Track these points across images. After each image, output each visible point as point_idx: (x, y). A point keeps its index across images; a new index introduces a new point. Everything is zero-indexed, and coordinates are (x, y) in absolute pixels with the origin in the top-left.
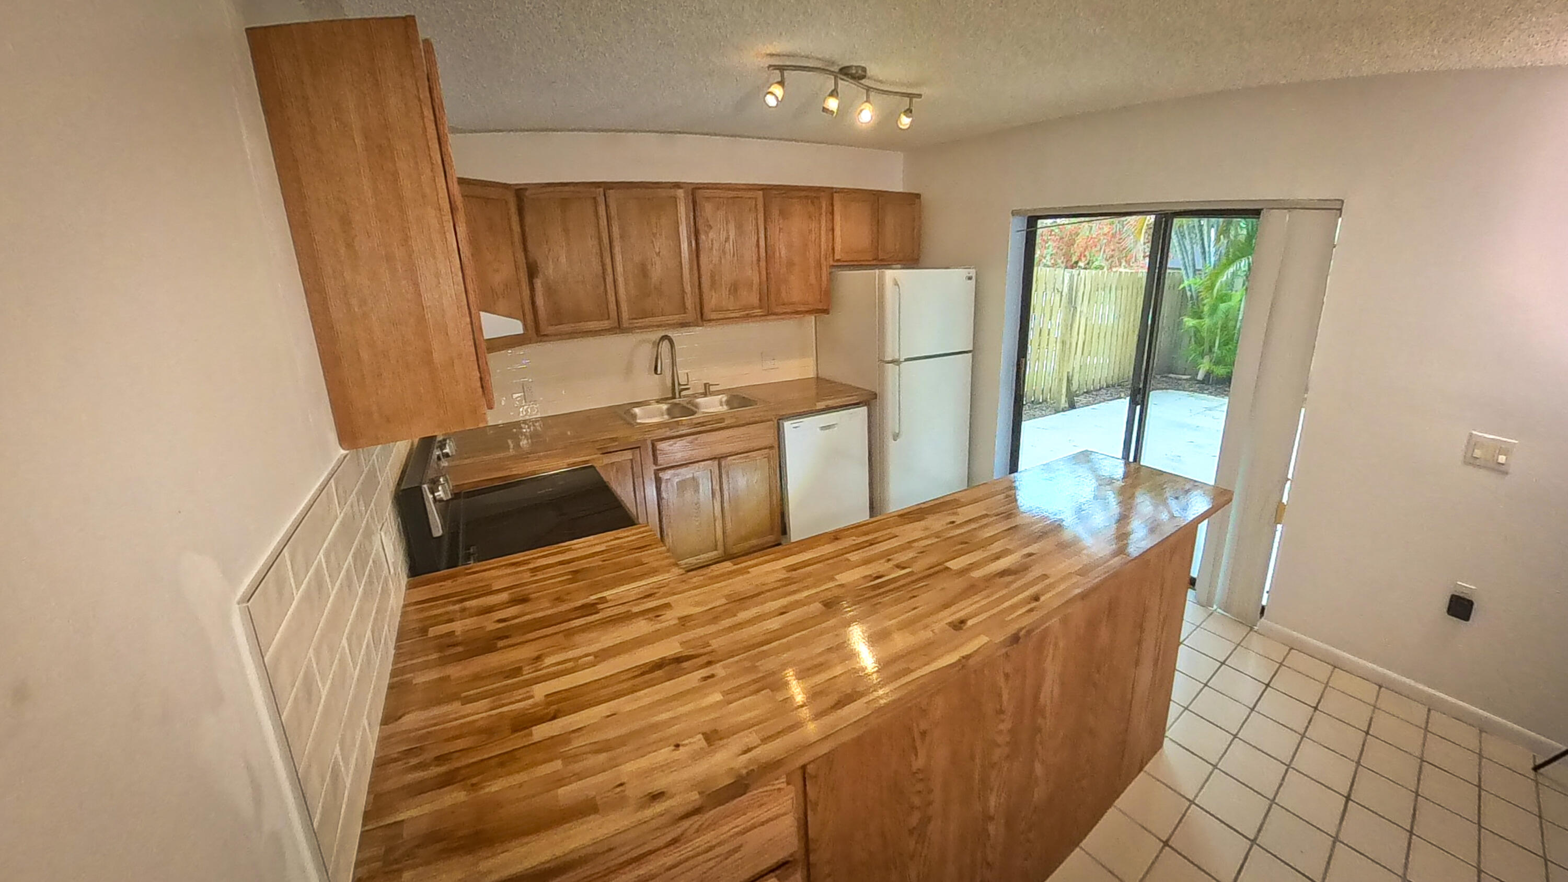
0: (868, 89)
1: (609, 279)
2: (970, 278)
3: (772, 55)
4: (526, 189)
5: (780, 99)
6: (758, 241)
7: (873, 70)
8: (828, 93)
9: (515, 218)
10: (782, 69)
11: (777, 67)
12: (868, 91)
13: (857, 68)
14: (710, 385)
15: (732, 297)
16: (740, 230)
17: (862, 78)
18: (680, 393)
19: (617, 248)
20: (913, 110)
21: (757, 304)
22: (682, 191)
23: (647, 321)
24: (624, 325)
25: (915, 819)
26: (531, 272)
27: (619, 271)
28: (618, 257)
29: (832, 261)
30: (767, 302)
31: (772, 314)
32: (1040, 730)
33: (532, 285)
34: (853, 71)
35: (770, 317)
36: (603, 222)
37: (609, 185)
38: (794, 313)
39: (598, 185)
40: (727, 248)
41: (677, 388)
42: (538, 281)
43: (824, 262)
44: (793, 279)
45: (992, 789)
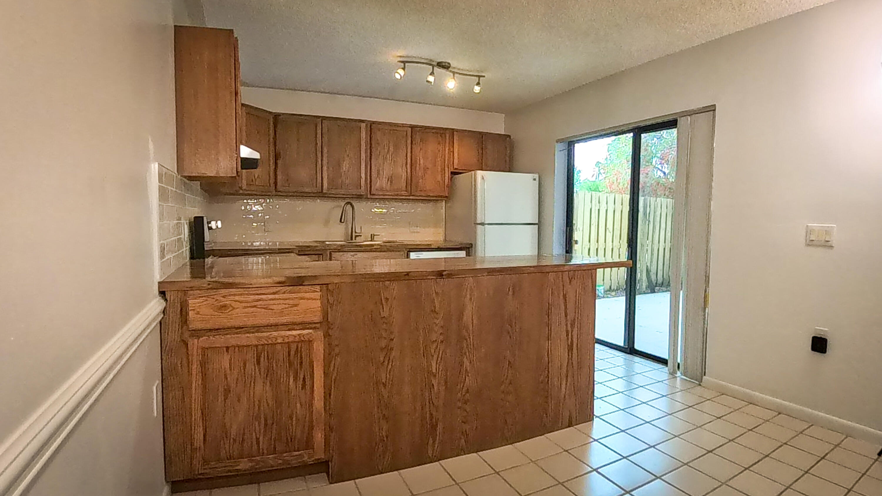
0: (454, 73)
1: (319, 166)
2: (535, 179)
3: (400, 57)
4: (280, 115)
5: (402, 76)
6: (407, 154)
7: (453, 64)
8: (429, 74)
9: (272, 128)
10: (404, 62)
11: (402, 62)
12: (454, 74)
13: (445, 62)
14: (374, 235)
15: (389, 183)
16: (396, 147)
17: (449, 67)
18: (355, 238)
19: (325, 150)
20: (481, 84)
21: (404, 188)
22: (364, 124)
23: (338, 191)
24: (324, 191)
25: (383, 343)
26: (277, 157)
27: (325, 162)
28: (325, 155)
29: (452, 169)
30: (410, 188)
31: (413, 195)
32: (466, 339)
33: (276, 164)
34: (444, 64)
35: (411, 197)
36: (319, 136)
37: (324, 118)
38: (427, 196)
39: (318, 117)
40: (388, 156)
41: (354, 234)
42: (279, 162)
43: (446, 169)
44: (427, 176)
45: (433, 356)
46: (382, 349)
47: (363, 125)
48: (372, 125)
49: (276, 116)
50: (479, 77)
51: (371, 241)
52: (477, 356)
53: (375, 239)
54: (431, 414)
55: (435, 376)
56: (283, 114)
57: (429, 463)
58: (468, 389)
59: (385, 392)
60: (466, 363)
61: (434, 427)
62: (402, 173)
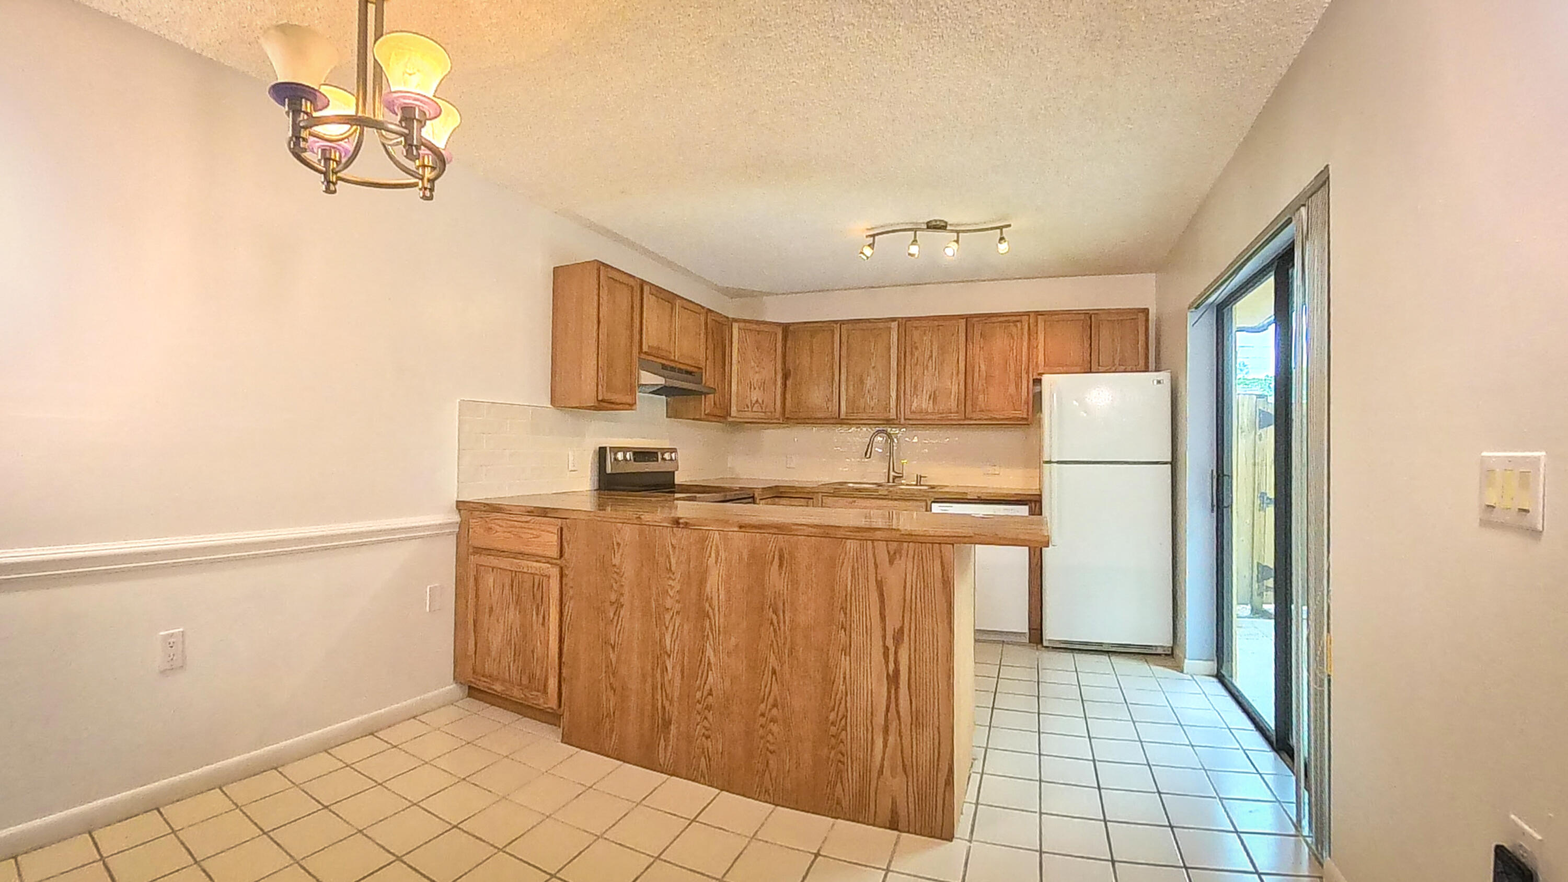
0: (955, 232)
1: (836, 384)
3: (868, 229)
4: (790, 326)
6: (958, 359)
7: (952, 219)
8: (911, 243)
9: (780, 344)
10: (873, 236)
11: (871, 236)
12: (955, 235)
13: (936, 221)
14: (921, 477)
15: (931, 402)
16: (942, 349)
17: (946, 227)
18: (894, 479)
19: (843, 363)
20: (1006, 237)
21: (954, 409)
22: (896, 323)
23: (860, 416)
24: (842, 417)
25: (613, 597)
26: (786, 377)
27: (843, 377)
28: (843, 370)
29: (1035, 374)
30: (963, 408)
31: (968, 419)
32: (710, 618)
33: (785, 385)
34: (934, 223)
35: (966, 422)
36: (837, 345)
37: (842, 322)
38: (990, 419)
39: (835, 322)
40: (930, 364)
41: (892, 474)
42: (789, 383)
43: (1024, 375)
44: (991, 389)
45: (667, 628)
46: (612, 603)
47: (894, 325)
48: (906, 324)
49: (786, 329)
50: (1001, 228)
51: (916, 485)
52: (724, 645)
53: (922, 483)
54: (663, 708)
55: (669, 656)
56: (793, 323)
57: (658, 771)
58: (711, 690)
59: (613, 657)
60: (710, 652)
61: (667, 724)
62: (954, 386)
